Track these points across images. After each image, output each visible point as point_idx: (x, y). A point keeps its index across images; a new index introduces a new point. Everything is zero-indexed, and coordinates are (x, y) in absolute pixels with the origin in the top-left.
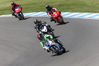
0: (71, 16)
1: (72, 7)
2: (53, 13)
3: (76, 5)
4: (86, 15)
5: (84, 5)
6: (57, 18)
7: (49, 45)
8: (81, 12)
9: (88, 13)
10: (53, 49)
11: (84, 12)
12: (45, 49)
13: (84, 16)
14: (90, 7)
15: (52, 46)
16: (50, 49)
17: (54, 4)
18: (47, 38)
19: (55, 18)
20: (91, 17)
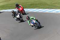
0: (38, 11)
1: (38, 5)
2: (19, 8)
3: (41, 4)
4: (47, 10)
5: (46, 4)
6: (21, 11)
7: (33, 23)
8: (44, 8)
9: (48, 9)
10: (36, 25)
11: (46, 8)
12: (31, 25)
13: (46, 11)
14: (50, 5)
15: (35, 23)
16: (34, 25)
17: (27, 4)
18: (32, 19)
19: (20, 11)
20: (50, 11)
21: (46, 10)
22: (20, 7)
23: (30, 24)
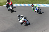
7: (37, 9)
9: (46, 4)
14: (47, 1)
21: (45, 5)
22: (10, 2)
23: (34, 10)
